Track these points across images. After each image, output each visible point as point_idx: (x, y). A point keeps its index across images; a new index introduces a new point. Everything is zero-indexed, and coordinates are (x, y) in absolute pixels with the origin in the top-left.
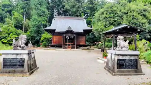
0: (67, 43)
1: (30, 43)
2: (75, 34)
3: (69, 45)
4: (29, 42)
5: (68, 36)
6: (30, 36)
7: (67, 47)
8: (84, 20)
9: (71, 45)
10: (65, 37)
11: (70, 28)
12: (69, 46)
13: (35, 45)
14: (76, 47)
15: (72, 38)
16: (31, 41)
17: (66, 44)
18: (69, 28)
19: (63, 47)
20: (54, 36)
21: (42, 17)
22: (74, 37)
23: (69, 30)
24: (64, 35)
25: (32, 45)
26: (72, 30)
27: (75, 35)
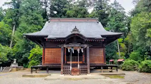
0: (71, 63)
1: (15, 62)
2: (86, 43)
3: (75, 66)
4: (13, 61)
5: (72, 47)
6: (16, 53)
7: (70, 70)
8: (98, 23)
9: (79, 65)
10: (67, 50)
11: (78, 30)
12: (75, 69)
13: (22, 66)
14: (89, 70)
15: (81, 50)
16: (16, 60)
17: (69, 64)
18: (74, 30)
19: (62, 70)
20: (46, 50)
21: (33, 25)
22: (85, 50)
23: (74, 34)
24: (65, 46)
25: (17, 65)
26: (81, 35)
27: (85, 46)
